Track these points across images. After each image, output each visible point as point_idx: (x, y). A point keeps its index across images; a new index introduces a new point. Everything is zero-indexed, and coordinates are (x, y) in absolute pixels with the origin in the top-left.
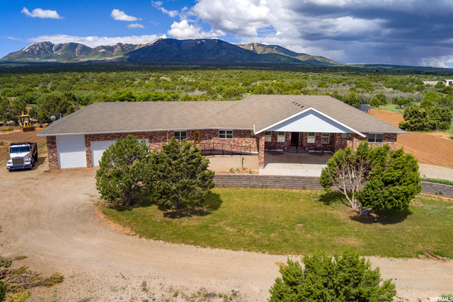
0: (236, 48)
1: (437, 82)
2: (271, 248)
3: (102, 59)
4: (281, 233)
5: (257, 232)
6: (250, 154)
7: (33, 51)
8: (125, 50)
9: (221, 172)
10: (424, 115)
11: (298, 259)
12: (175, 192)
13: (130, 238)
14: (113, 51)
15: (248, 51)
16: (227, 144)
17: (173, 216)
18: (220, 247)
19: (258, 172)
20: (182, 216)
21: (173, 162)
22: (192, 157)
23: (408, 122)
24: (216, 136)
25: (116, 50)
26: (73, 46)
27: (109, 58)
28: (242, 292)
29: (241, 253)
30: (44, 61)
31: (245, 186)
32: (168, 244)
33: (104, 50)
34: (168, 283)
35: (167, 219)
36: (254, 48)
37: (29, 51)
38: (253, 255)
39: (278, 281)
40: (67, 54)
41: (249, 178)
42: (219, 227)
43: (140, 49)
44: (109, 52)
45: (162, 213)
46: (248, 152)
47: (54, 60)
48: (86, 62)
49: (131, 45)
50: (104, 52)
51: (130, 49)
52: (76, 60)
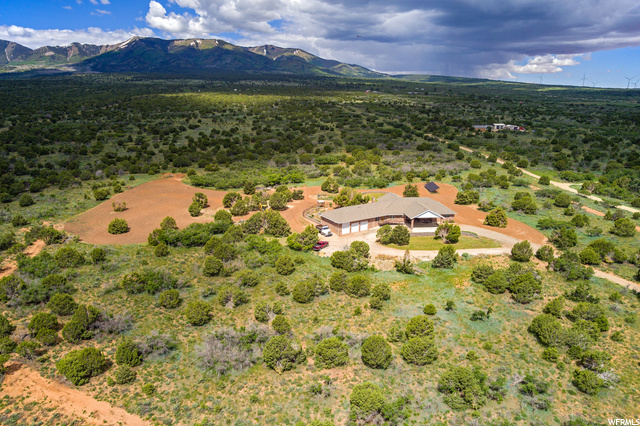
0: (246, 53)
1: (486, 126)
3: (52, 67)
8: (85, 54)
10: (466, 196)
14: (67, 55)
15: (261, 57)
23: (458, 200)
25: (71, 54)
33: (51, 53)
36: (267, 53)
43: (108, 53)
44: (62, 56)
48: (27, 72)
49: (94, 46)
50: (52, 56)
51: (93, 52)
52: (11, 68)
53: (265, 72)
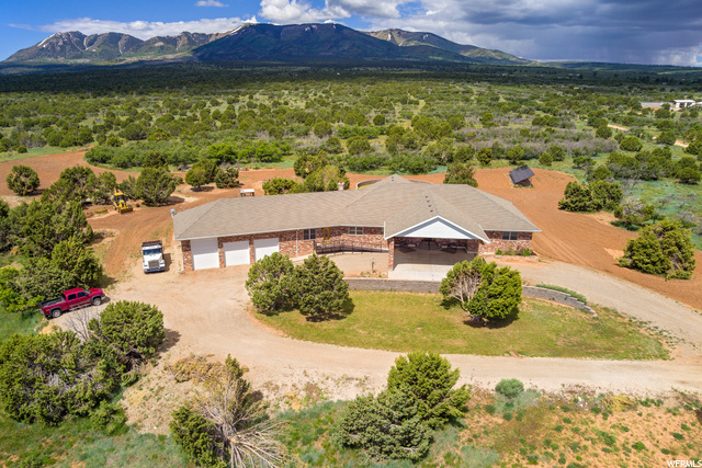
0: (365, 37)
1: (662, 104)
2: (393, 347)
3: (159, 58)
4: (403, 335)
5: (383, 334)
6: (381, 251)
7: (53, 47)
8: (194, 43)
9: (353, 276)
10: (588, 193)
11: (405, 355)
12: (318, 302)
13: (284, 339)
14: (176, 45)
15: (384, 42)
16: (358, 240)
17: (314, 319)
18: (355, 346)
19: (387, 276)
20: (322, 320)
21: (316, 277)
22: (331, 273)
23: (568, 201)
24: (346, 232)
25: (180, 43)
26: (114, 38)
27: (170, 56)
28: (371, 377)
29: (371, 351)
30: (72, 62)
31: (375, 290)
32: (316, 344)
33: (161, 44)
34: (321, 371)
35: (310, 323)
36: (392, 37)
37: (47, 47)
38: (380, 352)
39: (393, 367)
40: (106, 51)
41: (378, 282)
42: (353, 330)
43: (217, 41)
44: (170, 46)
45: (304, 317)
46: (378, 248)
47: (87, 61)
48: (134, 63)
49: (203, 35)
50: (161, 47)
51: (202, 41)
52: (121, 61)
53: (387, 59)
